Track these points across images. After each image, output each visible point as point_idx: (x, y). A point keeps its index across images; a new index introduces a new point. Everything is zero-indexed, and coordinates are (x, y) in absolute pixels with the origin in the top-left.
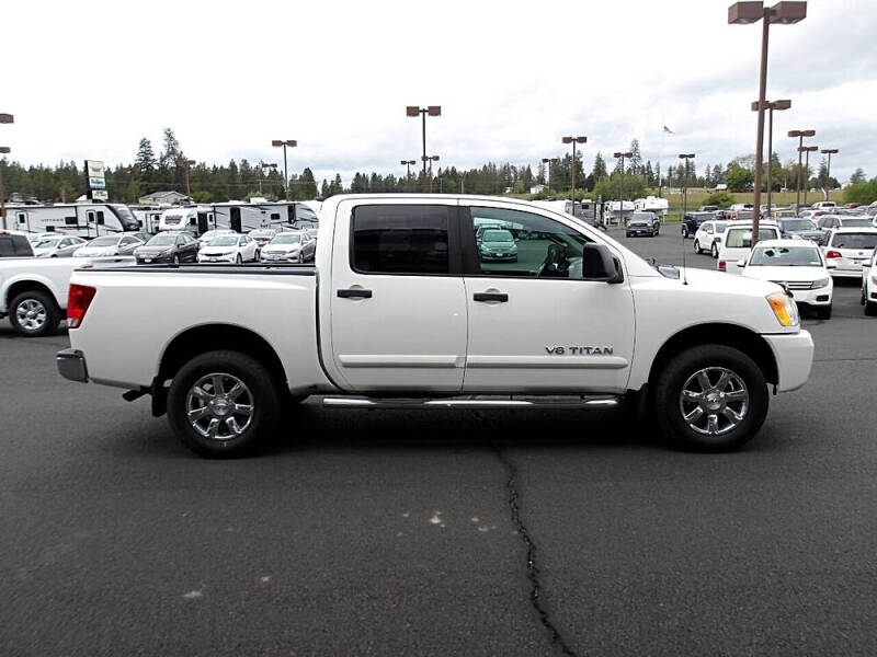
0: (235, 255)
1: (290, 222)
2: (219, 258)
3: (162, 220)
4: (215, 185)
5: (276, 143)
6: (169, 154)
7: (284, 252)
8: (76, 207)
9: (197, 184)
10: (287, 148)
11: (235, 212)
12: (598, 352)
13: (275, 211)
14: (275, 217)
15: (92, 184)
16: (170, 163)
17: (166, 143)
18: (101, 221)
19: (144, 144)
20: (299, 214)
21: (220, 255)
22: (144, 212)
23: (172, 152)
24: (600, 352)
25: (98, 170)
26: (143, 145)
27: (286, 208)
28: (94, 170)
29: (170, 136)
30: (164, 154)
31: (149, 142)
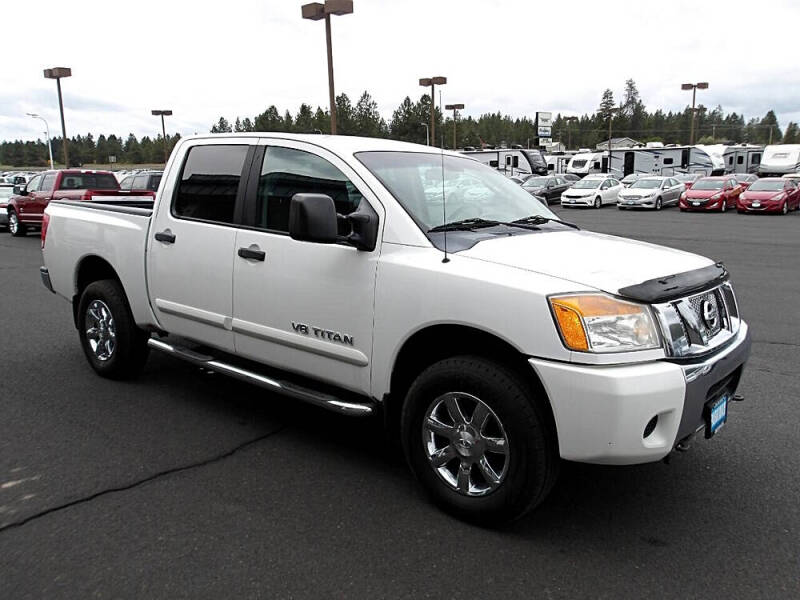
0: (593, 198)
1: (683, 167)
2: (578, 200)
3: (570, 164)
4: (667, 131)
5: (686, 87)
6: (628, 103)
7: (640, 197)
8: (498, 152)
9: (651, 131)
10: (697, 90)
11: (630, 157)
12: (337, 339)
13: (668, 155)
14: (668, 161)
15: (540, 133)
16: (629, 112)
17: (627, 93)
18: (516, 165)
19: (608, 95)
20: (693, 158)
21: (579, 197)
22: (556, 157)
23: (631, 101)
24: (340, 339)
25: (546, 120)
26: (606, 96)
27: (680, 152)
28: (543, 120)
29: (631, 86)
30: (624, 103)
31: (611, 93)
